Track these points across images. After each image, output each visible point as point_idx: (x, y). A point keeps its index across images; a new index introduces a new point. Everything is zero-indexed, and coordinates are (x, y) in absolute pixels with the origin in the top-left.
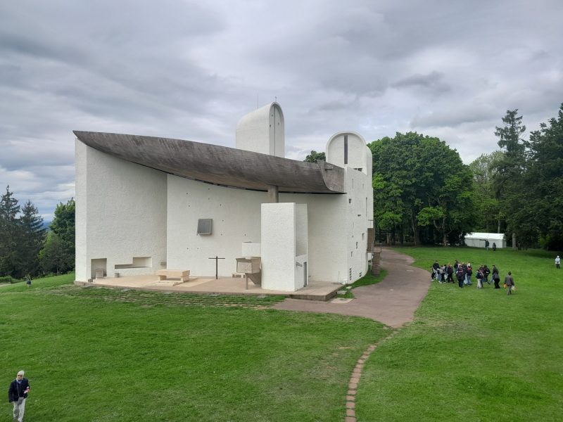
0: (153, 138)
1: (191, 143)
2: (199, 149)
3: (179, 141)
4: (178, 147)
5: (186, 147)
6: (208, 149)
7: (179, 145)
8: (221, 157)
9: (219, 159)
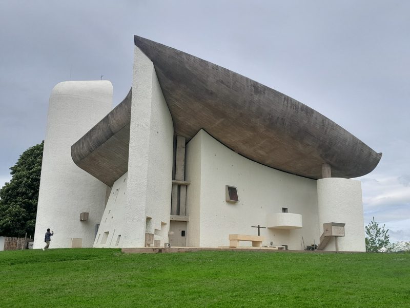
0: (279, 93)
1: (312, 111)
2: (316, 119)
3: (303, 106)
4: (300, 110)
5: (307, 113)
6: (323, 120)
7: (301, 109)
8: (328, 130)
9: (326, 131)
